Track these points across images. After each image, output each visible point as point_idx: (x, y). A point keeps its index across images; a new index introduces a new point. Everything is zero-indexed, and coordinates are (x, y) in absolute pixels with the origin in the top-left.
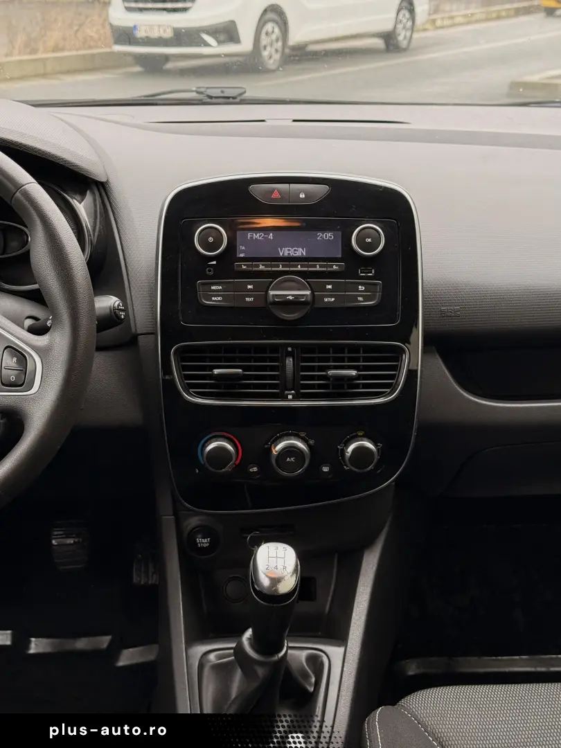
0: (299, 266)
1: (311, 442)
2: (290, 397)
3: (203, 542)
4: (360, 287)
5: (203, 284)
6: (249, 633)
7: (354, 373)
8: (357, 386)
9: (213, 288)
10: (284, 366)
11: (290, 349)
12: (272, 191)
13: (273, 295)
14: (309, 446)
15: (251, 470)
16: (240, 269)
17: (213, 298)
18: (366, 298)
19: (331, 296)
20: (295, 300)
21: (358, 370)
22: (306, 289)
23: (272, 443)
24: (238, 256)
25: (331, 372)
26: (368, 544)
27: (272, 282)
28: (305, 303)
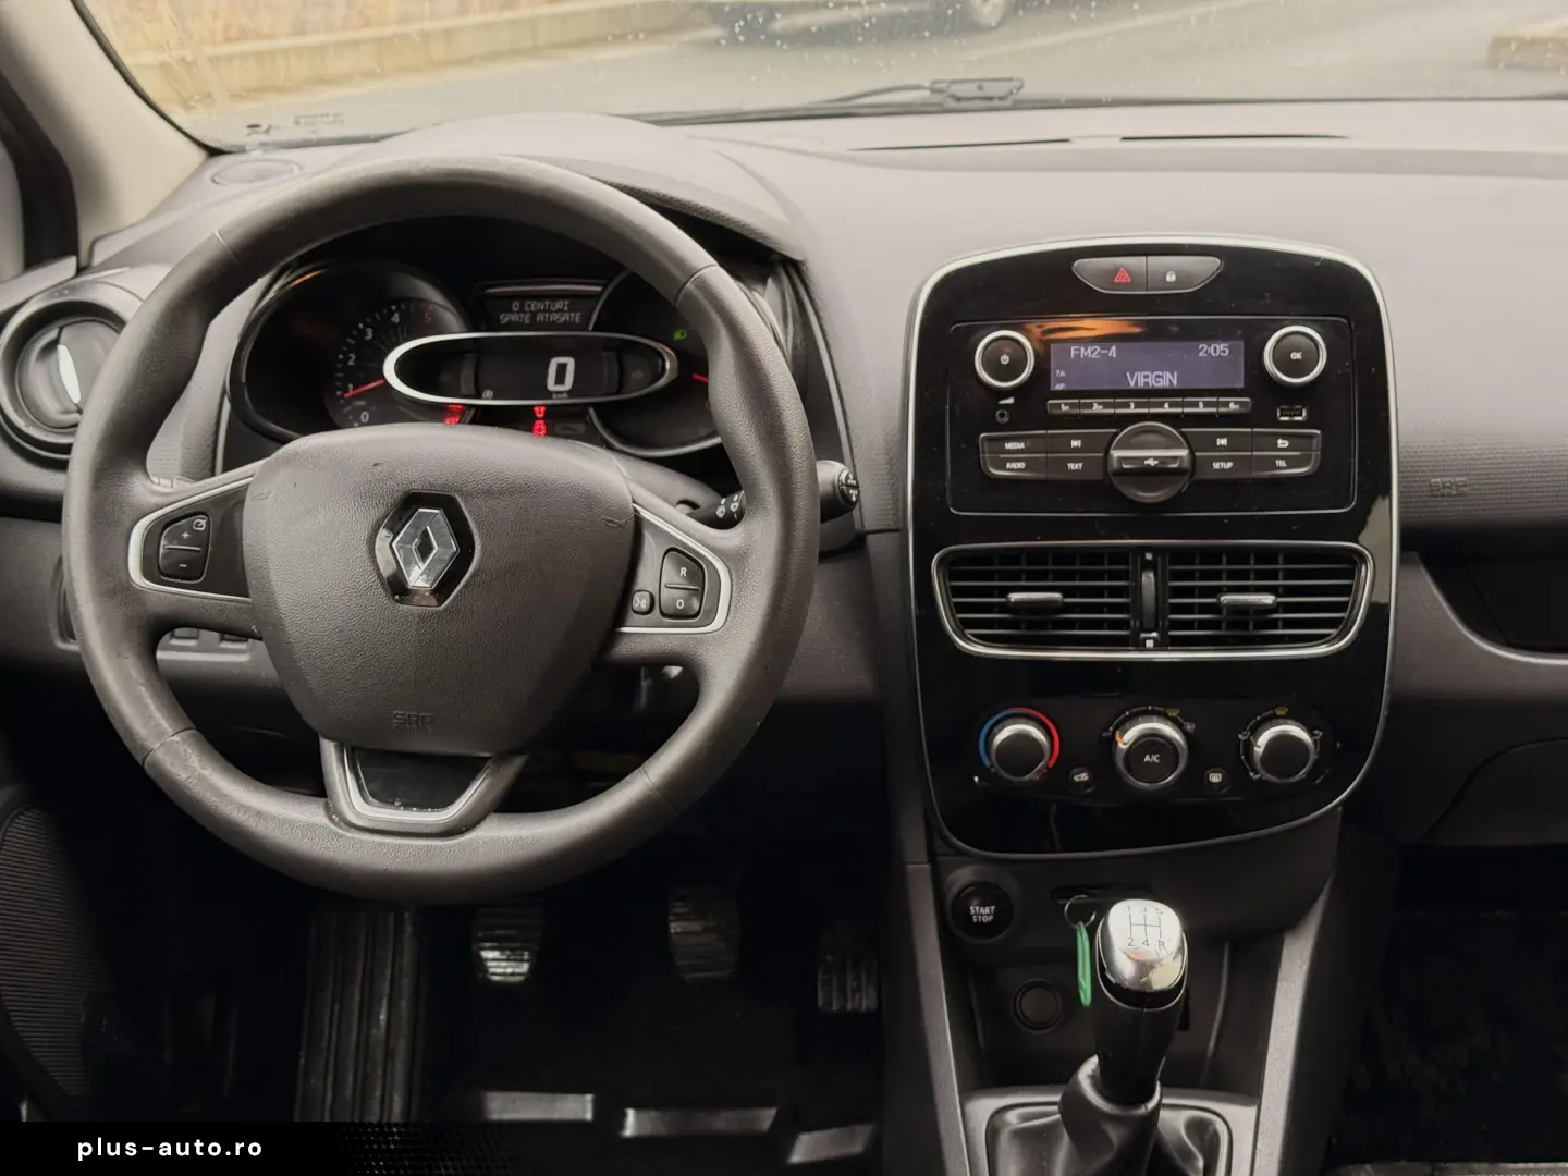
0: (1166, 405)
1: (1190, 727)
2: (1150, 644)
3: (983, 913)
4: (1280, 442)
5: (990, 439)
6: (1091, 1065)
7: (1268, 599)
8: (1274, 624)
9: (1009, 446)
10: (1139, 586)
11: (1149, 556)
12: (1115, 271)
13: (1121, 459)
14: (1185, 734)
15: (1076, 778)
16: (1056, 411)
17: (1008, 465)
18: (1291, 463)
19: (1226, 459)
20: (1161, 466)
21: (1278, 595)
22: (1178, 446)
23: (1117, 728)
24: (1052, 389)
25: (1226, 598)
26: (1289, 923)
27: (1116, 434)
28: (1179, 472)
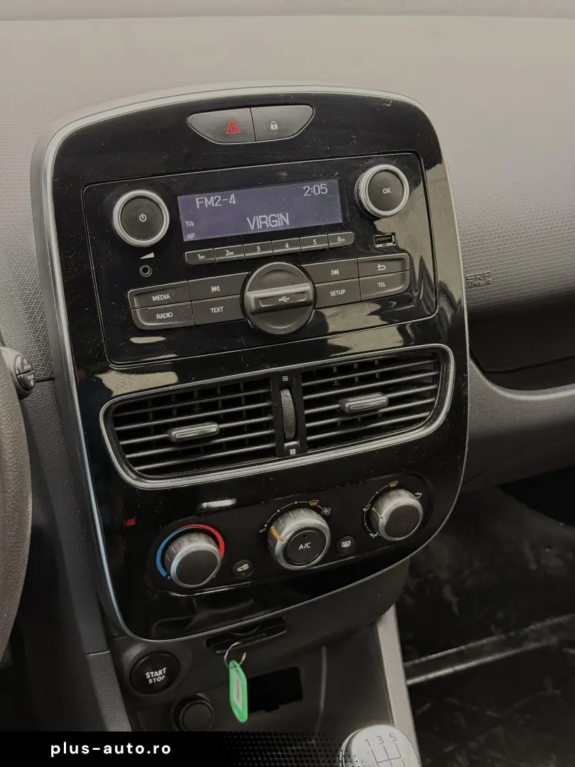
0: (287, 245)
1: (326, 511)
2: (293, 452)
4: (379, 266)
5: (138, 294)
9: (156, 298)
10: (280, 404)
12: (226, 123)
13: (257, 300)
15: (239, 570)
16: (193, 262)
17: (158, 316)
18: (390, 283)
19: (339, 287)
20: (292, 302)
22: (303, 281)
23: (271, 524)
24: (185, 240)
25: (349, 403)
27: (248, 277)
28: (306, 304)
